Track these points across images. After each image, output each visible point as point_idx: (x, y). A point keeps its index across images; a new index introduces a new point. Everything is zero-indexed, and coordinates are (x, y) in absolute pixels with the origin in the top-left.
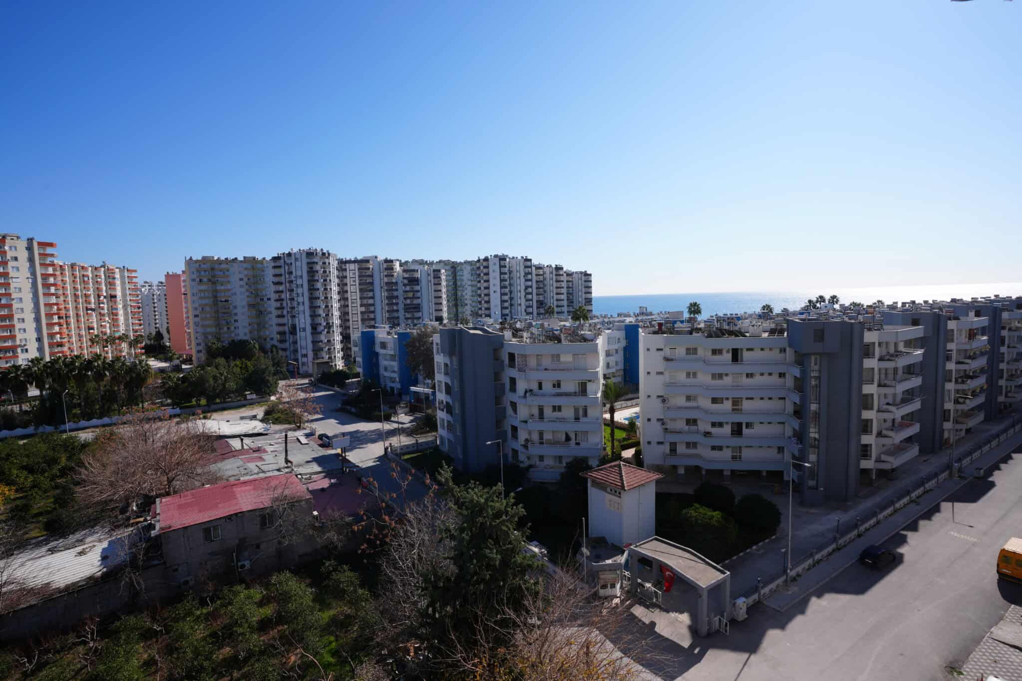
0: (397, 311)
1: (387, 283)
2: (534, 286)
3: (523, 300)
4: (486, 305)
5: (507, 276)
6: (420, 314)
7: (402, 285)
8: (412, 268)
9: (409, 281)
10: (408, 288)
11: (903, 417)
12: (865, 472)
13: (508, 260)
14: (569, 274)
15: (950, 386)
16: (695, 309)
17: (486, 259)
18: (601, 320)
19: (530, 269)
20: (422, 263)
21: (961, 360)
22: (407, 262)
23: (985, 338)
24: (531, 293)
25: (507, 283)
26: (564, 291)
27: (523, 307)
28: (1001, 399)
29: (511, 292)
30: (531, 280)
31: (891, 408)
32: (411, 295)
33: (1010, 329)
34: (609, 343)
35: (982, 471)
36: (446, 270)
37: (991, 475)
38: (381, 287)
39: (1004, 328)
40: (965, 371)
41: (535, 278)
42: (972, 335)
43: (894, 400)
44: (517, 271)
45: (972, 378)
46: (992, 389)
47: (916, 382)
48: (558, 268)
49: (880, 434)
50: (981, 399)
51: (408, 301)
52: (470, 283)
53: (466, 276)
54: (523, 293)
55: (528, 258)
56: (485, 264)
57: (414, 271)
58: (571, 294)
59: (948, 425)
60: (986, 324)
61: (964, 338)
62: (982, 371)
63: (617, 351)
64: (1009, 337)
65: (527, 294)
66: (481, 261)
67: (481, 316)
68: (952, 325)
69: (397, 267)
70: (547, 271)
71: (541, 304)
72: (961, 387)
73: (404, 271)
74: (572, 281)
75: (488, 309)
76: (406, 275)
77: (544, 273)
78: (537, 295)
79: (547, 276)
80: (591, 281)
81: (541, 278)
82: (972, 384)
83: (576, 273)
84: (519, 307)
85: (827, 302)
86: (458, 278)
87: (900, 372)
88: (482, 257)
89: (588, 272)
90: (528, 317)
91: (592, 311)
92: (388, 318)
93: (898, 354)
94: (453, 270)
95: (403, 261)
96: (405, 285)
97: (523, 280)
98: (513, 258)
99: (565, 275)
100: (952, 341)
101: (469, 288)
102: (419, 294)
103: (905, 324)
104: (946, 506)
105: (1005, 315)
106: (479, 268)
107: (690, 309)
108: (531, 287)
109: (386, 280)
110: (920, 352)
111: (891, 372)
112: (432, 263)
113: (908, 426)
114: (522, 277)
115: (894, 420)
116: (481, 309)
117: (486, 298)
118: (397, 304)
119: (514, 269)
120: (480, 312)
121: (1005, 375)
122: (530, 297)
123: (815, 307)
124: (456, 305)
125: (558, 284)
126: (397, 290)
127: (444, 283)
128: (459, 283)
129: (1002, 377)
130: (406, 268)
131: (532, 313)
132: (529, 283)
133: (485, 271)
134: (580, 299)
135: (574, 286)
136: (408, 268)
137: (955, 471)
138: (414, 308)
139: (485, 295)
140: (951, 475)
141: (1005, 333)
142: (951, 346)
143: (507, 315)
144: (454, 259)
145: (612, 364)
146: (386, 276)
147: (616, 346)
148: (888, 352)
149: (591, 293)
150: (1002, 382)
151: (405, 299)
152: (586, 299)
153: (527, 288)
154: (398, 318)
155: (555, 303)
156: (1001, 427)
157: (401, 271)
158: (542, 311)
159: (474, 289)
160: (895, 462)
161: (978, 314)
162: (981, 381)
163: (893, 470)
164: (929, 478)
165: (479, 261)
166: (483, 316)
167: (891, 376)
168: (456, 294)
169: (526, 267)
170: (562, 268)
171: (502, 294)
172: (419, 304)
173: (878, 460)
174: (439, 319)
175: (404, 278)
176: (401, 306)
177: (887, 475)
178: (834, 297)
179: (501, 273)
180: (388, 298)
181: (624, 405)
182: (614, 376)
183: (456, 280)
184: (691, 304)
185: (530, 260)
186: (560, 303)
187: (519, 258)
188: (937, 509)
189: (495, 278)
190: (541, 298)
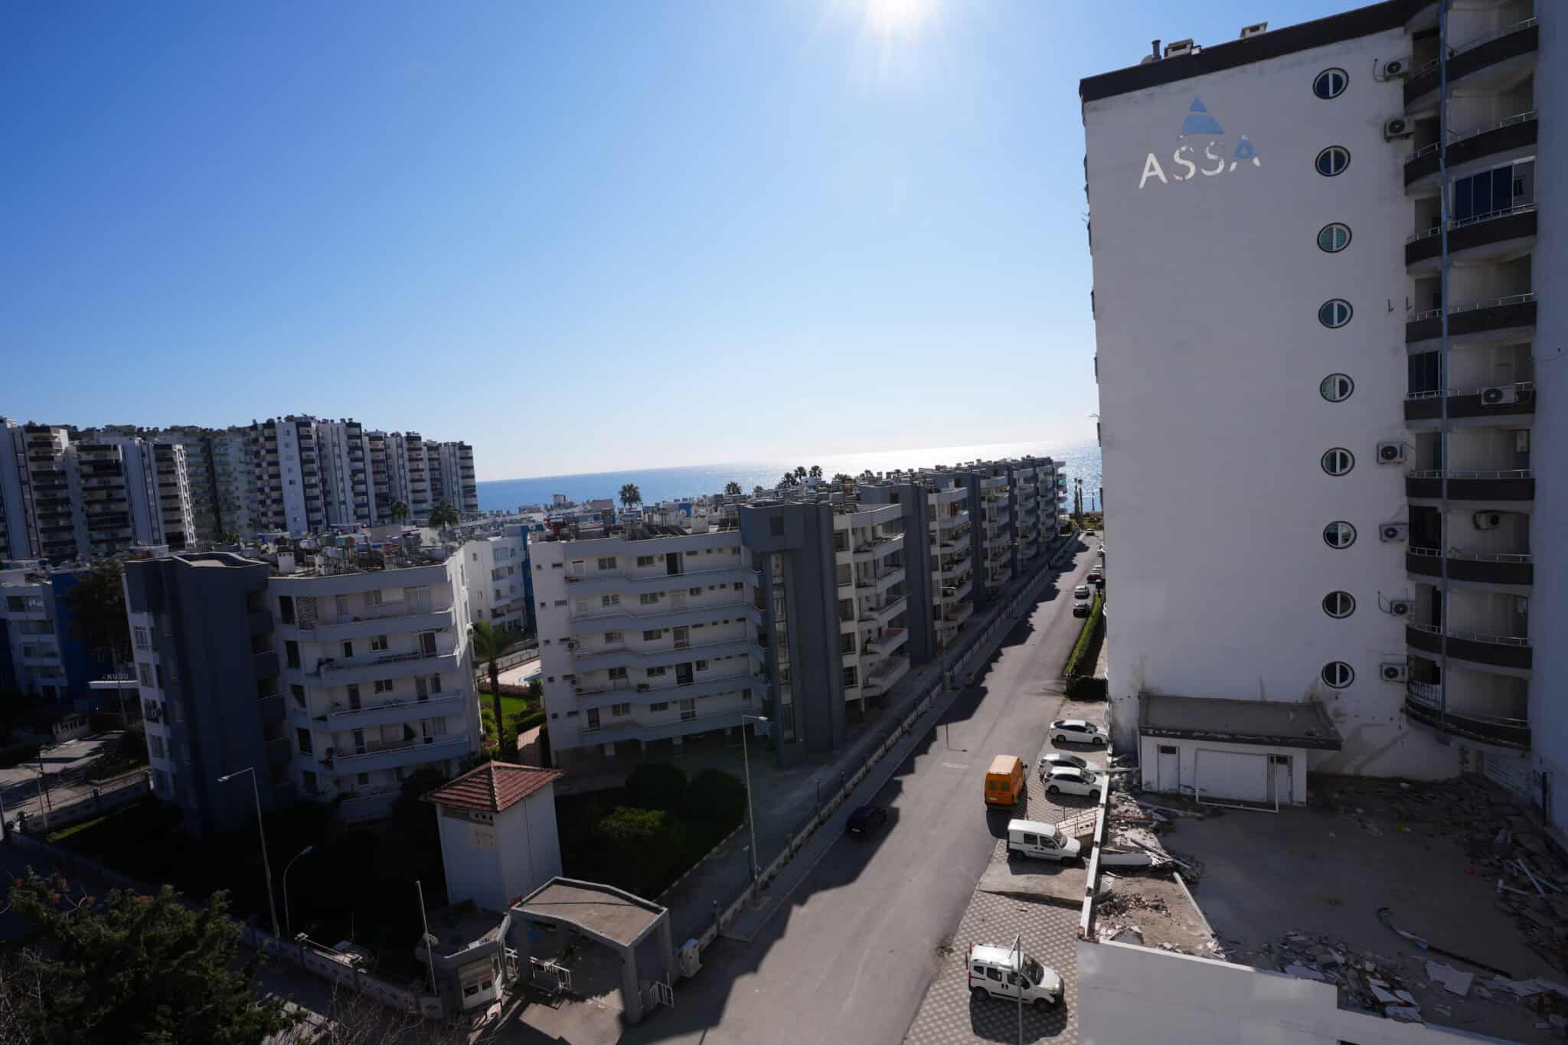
0: (70, 528)
1: (34, 474)
2: (370, 469)
3: (350, 495)
4: (275, 507)
5: (314, 454)
6: (128, 532)
7: (77, 476)
8: (103, 441)
9: (95, 468)
10: (94, 482)
11: (890, 623)
12: (854, 703)
13: (314, 425)
14: (433, 447)
15: (937, 576)
16: (630, 494)
17: (270, 424)
18: (490, 520)
19: (359, 441)
20: (129, 431)
21: (946, 542)
22: (90, 432)
23: (966, 513)
24: (364, 482)
25: (315, 466)
26: (426, 475)
27: (351, 507)
28: (988, 584)
29: (324, 481)
30: (361, 460)
31: (875, 615)
32: (102, 495)
33: (989, 501)
34: (496, 558)
35: (972, 677)
36: (186, 446)
37: (983, 679)
38: (22, 483)
39: (983, 499)
40: (951, 554)
41: (369, 457)
42: (954, 509)
43: (878, 603)
44: (334, 445)
45: (958, 562)
46: (978, 573)
47: (899, 576)
48: (413, 438)
49: (865, 652)
50: (968, 588)
51: (98, 508)
52: (242, 467)
53: (234, 456)
54: (348, 484)
55: (354, 421)
56: (267, 433)
57: (107, 447)
58: (440, 480)
59: (939, 625)
60: (965, 496)
61: (946, 515)
62: (967, 552)
63: (511, 569)
64: (990, 508)
65: (355, 483)
66: (260, 428)
67: (266, 527)
68: (932, 499)
69: (63, 439)
70: (393, 443)
71: (383, 499)
72: (949, 575)
73: (81, 448)
74: (438, 459)
75: (281, 513)
76: (85, 457)
77: (387, 447)
78: (376, 483)
79: (393, 450)
80: (471, 458)
81: (381, 456)
82: (960, 570)
83: (446, 444)
84: (343, 507)
85: (808, 476)
86: (216, 459)
87: (882, 563)
88: (262, 420)
89: (466, 444)
90: (359, 524)
91: (476, 506)
92: (45, 545)
93: (877, 541)
94: (203, 444)
95: (81, 429)
96: (84, 476)
97: (346, 459)
98: (325, 421)
99: (425, 448)
100: (934, 519)
101: (243, 478)
102: (124, 493)
103: (883, 502)
104: (941, 730)
105: (983, 483)
106: (256, 441)
107: (623, 494)
108: (363, 471)
109: (33, 467)
110: (900, 536)
111: (870, 567)
112: (155, 432)
113: (896, 634)
114: (344, 454)
115: (880, 630)
116: (264, 514)
117: (275, 495)
118: (69, 515)
119: (328, 442)
120: (264, 520)
121: (990, 556)
122: (362, 488)
123: (794, 482)
124: (216, 510)
125: (415, 465)
126: (65, 487)
127: (181, 470)
128: (219, 469)
129: (986, 558)
130: (85, 441)
131: (368, 516)
132: (360, 465)
133: (269, 445)
134: (456, 489)
135: (443, 467)
136: (94, 442)
137: (948, 681)
138: (113, 521)
139: (273, 489)
140: (943, 689)
141: (985, 505)
142: (934, 526)
143: (320, 522)
144: (203, 424)
145: (504, 591)
146: (32, 459)
147: (508, 563)
148: (866, 541)
149: (473, 477)
150: (987, 564)
151: (89, 503)
152: (464, 487)
153: (354, 473)
154: (73, 542)
155: (411, 496)
156: (989, 617)
157: (74, 449)
158: (387, 511)
159: (252, 478)
160: (884, 685)
161: (957, 485)
162: (966, 566)
163: (885, 694)
164: (920, 700)
165: (255, 427)
166: (271, 526)
167: (871, 571)
168: (213, 490)
169: (350, 437)
170: (419, 438)
171: (307, 486)
172: (124, 513)
173: (866, 686)
174: (176, 540)
175: (82, 463)
176: (79, 519)
177: (877, 703)
178: (815, 468)
179: (301, 449)
180: (39, 503)
181: (527, 656)
182: (509, 611)
183: (212, 462)
184: (624, 488)
185: (359, 425)
186: (419, 496)
187: (337, 421)
188: (931, 737)
189: (290, 458)
190: (384, 489)
